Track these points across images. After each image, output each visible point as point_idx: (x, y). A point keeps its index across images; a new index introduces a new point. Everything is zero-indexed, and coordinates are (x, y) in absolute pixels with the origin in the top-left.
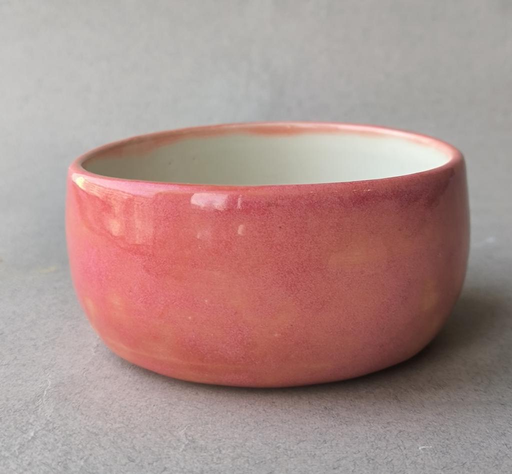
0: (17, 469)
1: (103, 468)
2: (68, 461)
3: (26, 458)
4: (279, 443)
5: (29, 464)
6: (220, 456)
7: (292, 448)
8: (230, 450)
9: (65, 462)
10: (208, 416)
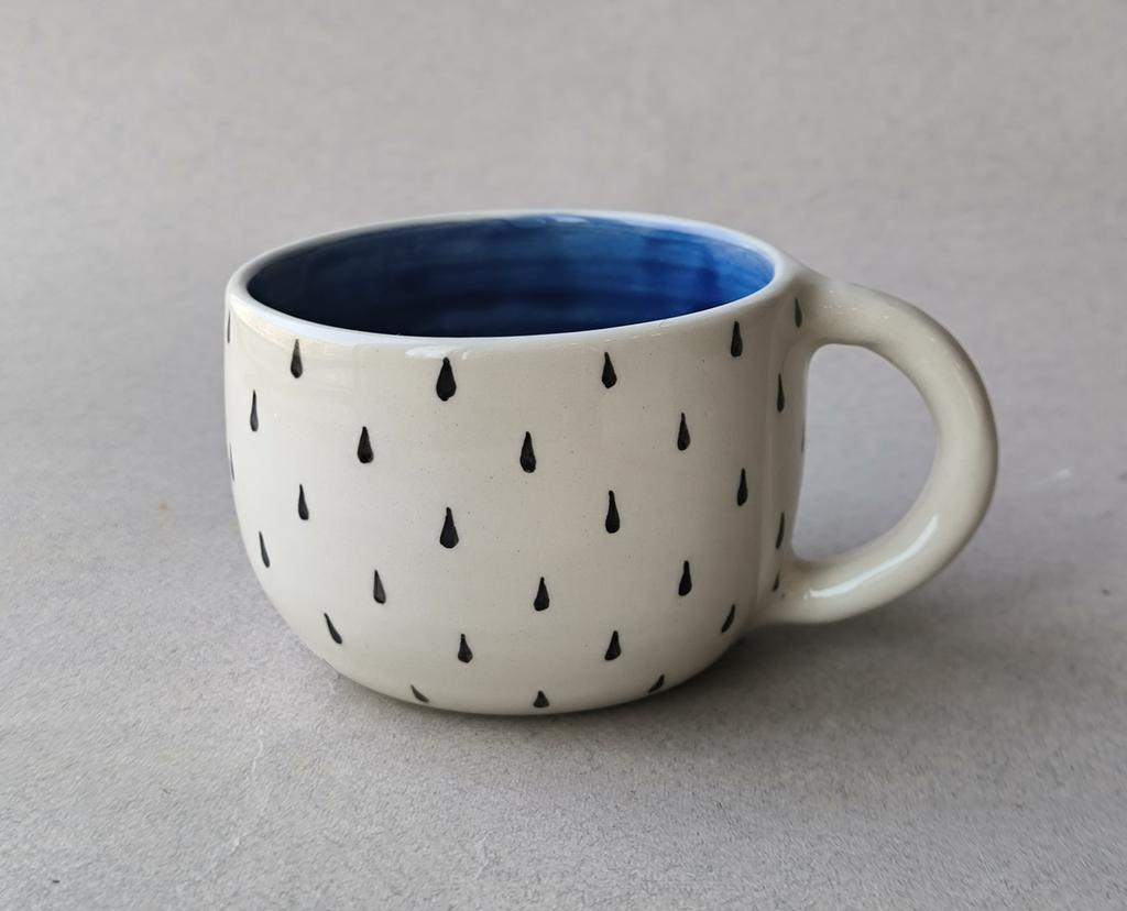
0: (215, 902)
1: (351, 904)
2: (295, 892)
3: (229, 884)
4: (636, 868)
5: (235, 895)
6: (539, 888)
7: (655, 878)
8: (554, 879)
9: (291, 893)
10: (522, 815)
